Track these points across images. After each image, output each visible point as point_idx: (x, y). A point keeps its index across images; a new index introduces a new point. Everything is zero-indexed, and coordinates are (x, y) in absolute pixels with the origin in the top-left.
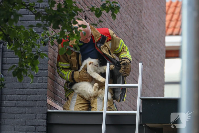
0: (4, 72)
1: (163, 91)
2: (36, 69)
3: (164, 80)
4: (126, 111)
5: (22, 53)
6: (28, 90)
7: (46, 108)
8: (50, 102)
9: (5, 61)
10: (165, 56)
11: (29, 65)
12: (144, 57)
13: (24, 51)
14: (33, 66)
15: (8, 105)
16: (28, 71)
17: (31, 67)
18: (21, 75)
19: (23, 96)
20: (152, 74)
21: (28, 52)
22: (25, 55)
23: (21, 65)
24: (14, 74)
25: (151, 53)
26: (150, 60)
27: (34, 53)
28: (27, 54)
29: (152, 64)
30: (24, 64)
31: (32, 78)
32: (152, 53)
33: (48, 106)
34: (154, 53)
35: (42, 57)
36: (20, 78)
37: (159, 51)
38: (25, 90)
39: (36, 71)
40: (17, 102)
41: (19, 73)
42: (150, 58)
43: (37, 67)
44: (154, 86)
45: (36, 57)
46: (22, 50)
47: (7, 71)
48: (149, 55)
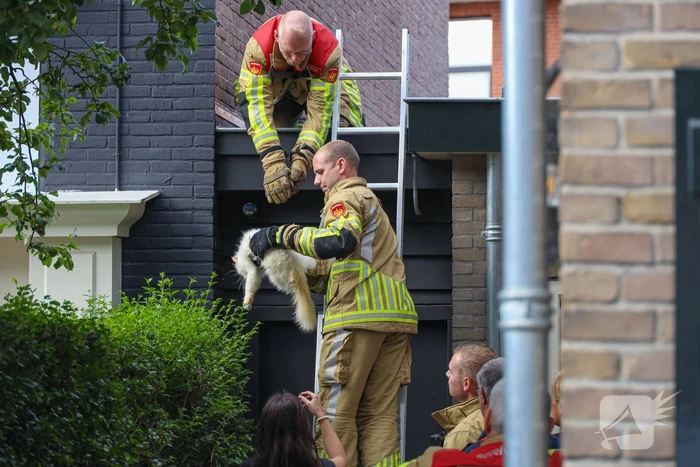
0: (127, 51)
1: (447, 85)
2: (192, 45)
3: (448, 64)
4: (373, 126)
5: (164, 11)
6: (175, 87)
7: (213, 124)
8: (221, 111)
9: (127, 30)
10: (448, 14)
11: (178, 36)
12: (407, 17)
13: (167, 8)
14: (188, 37)
15: (136, 118)
16: (177, 50)
17: (184, 41)
18: (163, 57)
19: (166, 100)
20: (422, 50)
21: (176, 9)
22: (170, 16)
23: (163, 37)
24: (150, 56)
25: (421, 10)
26: (419, 23)
27: (189, 12)
28: (174, 15)
29: (423, 32)
30: (169, 35)
31: (186, 63)
32: (423, 8)
33: (218, 119)
34: (427, 9)
35: (206, 20)
36: (161, 62)
37: (437, 4)
38: (169, 87)
39: (193, 49)
40: (153, 113)
41: (158, 53)
42: (418, 19)
43: (195, 40)
44: (427, 75)
45: (194, 21)
46: (164, 7)
47: (131, 50)
48: (417, 13)
